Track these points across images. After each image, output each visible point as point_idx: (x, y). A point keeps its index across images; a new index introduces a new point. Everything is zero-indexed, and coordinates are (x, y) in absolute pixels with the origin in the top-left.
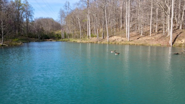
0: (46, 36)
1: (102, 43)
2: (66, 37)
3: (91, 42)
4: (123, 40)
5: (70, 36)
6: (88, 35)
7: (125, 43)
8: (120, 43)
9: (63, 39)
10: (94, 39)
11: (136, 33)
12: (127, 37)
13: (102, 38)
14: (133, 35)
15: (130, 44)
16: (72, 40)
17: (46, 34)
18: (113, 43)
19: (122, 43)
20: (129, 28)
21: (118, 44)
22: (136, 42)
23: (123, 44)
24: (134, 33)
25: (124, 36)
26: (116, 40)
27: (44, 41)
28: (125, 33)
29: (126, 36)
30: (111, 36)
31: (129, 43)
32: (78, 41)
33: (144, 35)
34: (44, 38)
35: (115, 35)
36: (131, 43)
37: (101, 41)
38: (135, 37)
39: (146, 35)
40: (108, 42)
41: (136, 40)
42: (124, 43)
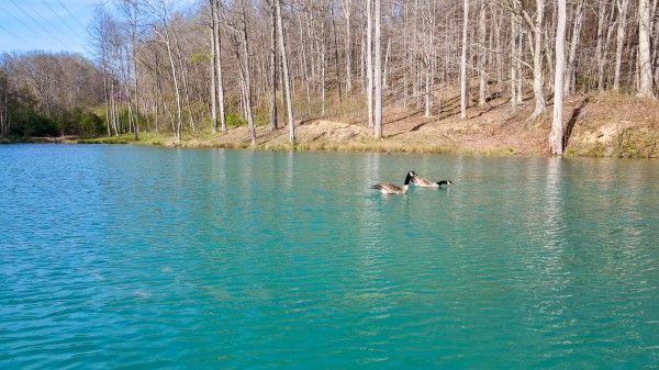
0: (46, 122)
1: (267, 147)
2: (124, 129)
3: (219, 143)
4: (353, 135)
5: (145, 123)
6: (214, 117)
7: (364, 146)
8: (341, 147)
9: (113, 133)
10: (237, 135)
11: (405, 109)
12: (371, 124)
13: (271, 126)
14: (397, 117)
15: (383, 151)
16: (149, 138)
17: (49, 116)
18: (314, 146)
19: (352, 143)
20: (378, 91)
21: (336, 149)
22: (406, 140)
23: (354, 149)
24: (399, 109)
25: (358, 120)
26: (328, 135)
27: (24, 142)
28: (364, 106)
29: (367, 120)
30: (309, 121)
31: (378, 144)
32: (169, 142)
33: (439, 116)
34: (30, 130)
35: (324, 118)
36: (387, 144)
37: (262, 140)
38: (402, 123)
39: (444, 114)
40: (291, 142)
41: (409, 135)
42: (358, 144)
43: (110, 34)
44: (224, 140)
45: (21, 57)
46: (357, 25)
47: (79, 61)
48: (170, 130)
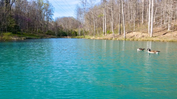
0: (65, 33)
1: (117, 39)
2: (82, 34)
3: (104, 38)
4: (143, 36)
5: (87, 33)
6: (104, 31)
7: (146, 39)
8: (139, 40)
9: (79, 36)
10: (109, 36)
11: (161, 28)
12: (149, 33)
13: (119, 34)
14: (158, 31)
15: (153, 41)
16: (87, 37)
17: (65, 32)
18: (131, 39)
19: (143, 39)
20: (152, 23)
21: (137, 40)
22: (161, 38)
23: (143, 40)
24: (159, 28)
25: (145, 32)
26: (135, 36)
27: (60, 38)
28: (147, 27)
29: (148, 32)
30: (130, 32)
31: (151, 39)
32: (92, 38)
33: (173, 30)
34: (61, 35)
35: (134, 31)
36: (154, 39)
37: (116, 37)
38: (160, 32)
39: (175, 30)
40: (124, 38)
41: (162, 36)
42: (144, 39)
43: (79, 11)
44: (106, 37)
45: (61, 18)
46: (146, 4)
47: (72, 18)
48: (92, 35)
